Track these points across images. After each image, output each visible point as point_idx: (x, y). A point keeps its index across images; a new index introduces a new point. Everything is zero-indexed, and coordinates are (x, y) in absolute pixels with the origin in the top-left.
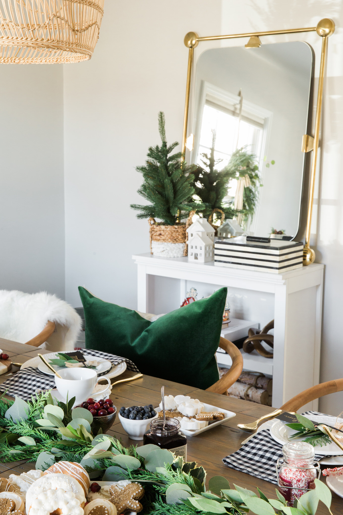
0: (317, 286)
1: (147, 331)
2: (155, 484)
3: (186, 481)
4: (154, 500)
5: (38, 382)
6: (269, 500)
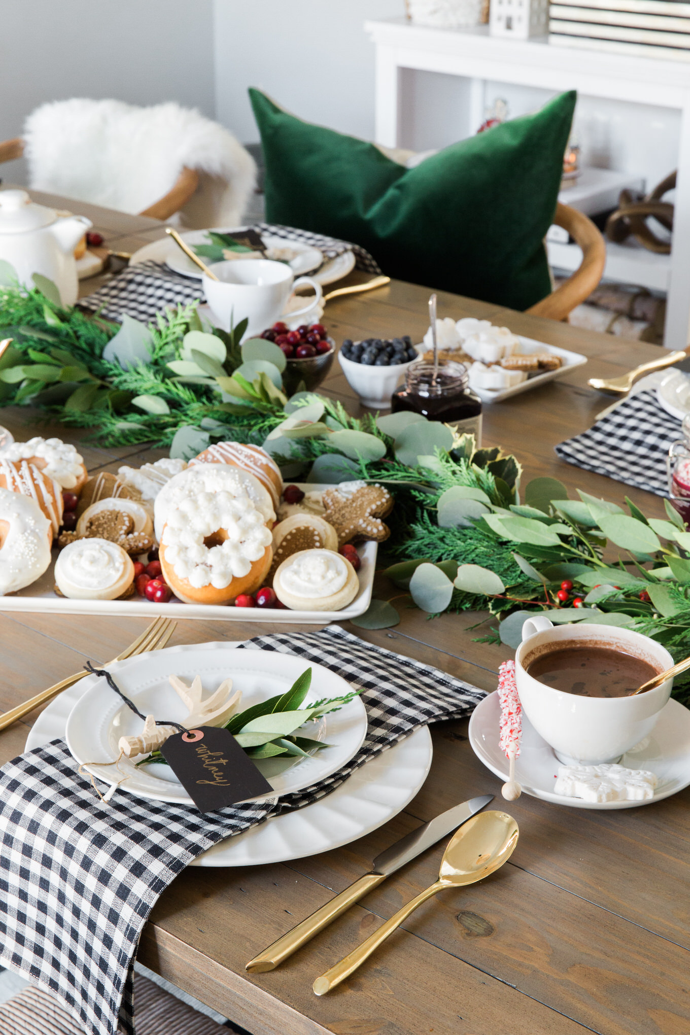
1: (400, 187)
2: (415, 489)
3: (479, 482)
4: (415, 520)
5: (169, 290)
6: (649, 521)
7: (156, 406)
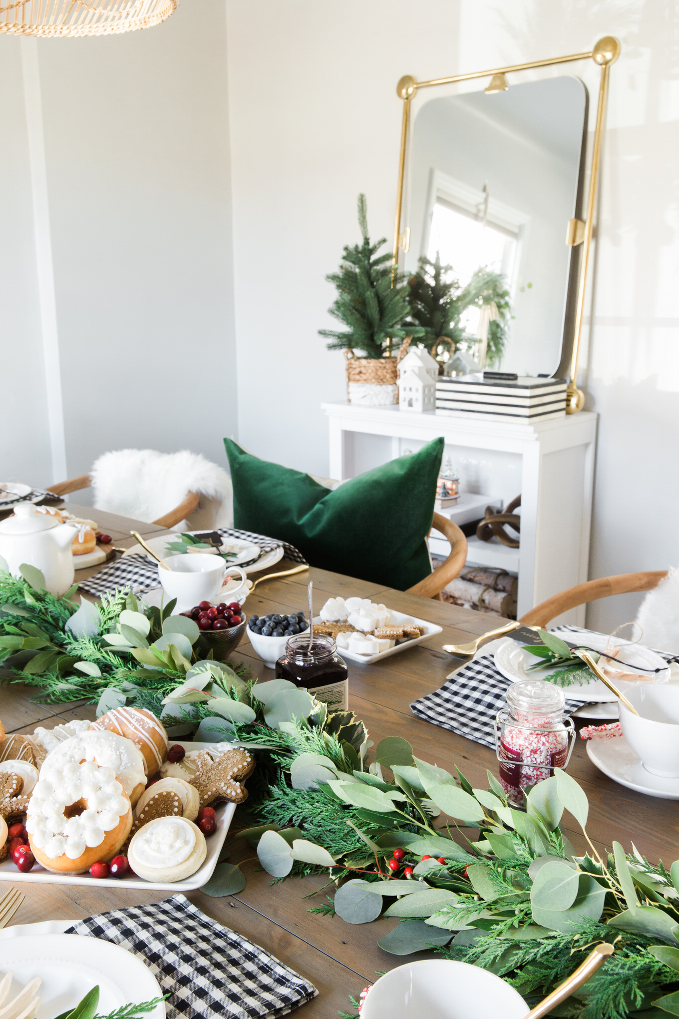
0: (587, 445)
1: (323, 503)
2: (274, 752)
3: (327, 751)
4: (274, 781)
5: (142, 575)
6: (474, 790)
7: (92, 670)
